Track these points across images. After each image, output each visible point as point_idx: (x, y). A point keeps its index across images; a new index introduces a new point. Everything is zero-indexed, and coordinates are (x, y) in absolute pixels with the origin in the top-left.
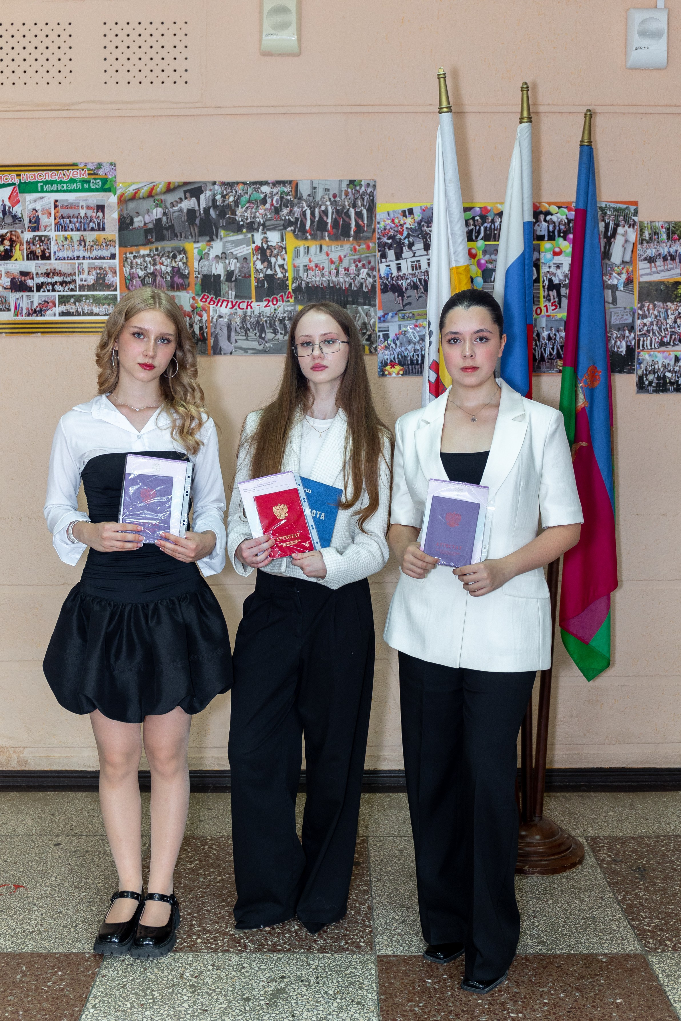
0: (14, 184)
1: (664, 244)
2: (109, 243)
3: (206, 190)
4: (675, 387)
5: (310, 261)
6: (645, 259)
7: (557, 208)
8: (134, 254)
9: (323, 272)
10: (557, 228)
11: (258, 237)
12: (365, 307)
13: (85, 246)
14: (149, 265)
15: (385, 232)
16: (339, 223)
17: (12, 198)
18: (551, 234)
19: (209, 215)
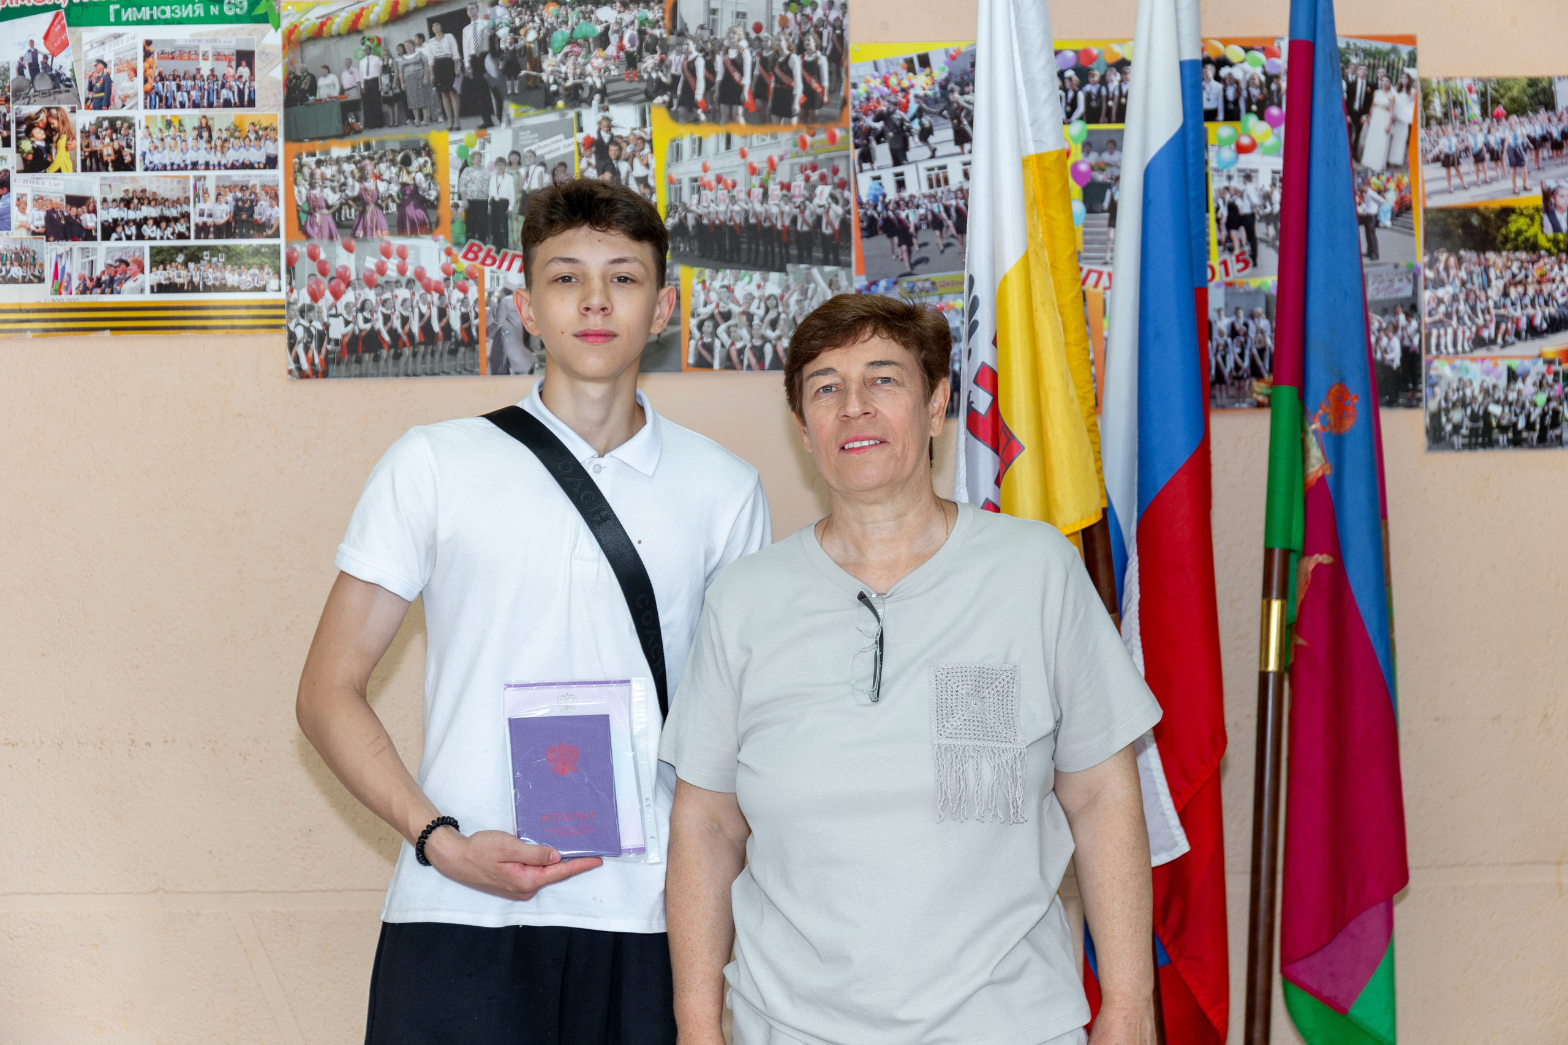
0: (56, 7)
1: (1477, 128)
2: (262, 133)
3: (476, 17)
4: (1510, 435)
5: (705, 169)
6: (1436, 159)
7: (1241, 52)
8: (318, 156)
9: (735, 192)
10: (1244, 93)
11: (591, 118)
12: (828, 269)
13: (209, 141)
14: (350, 181)
15: (867, 105)
16: (767, 86)
17: (51, 35)
18: (1231, 107)
19: (484, 70)
